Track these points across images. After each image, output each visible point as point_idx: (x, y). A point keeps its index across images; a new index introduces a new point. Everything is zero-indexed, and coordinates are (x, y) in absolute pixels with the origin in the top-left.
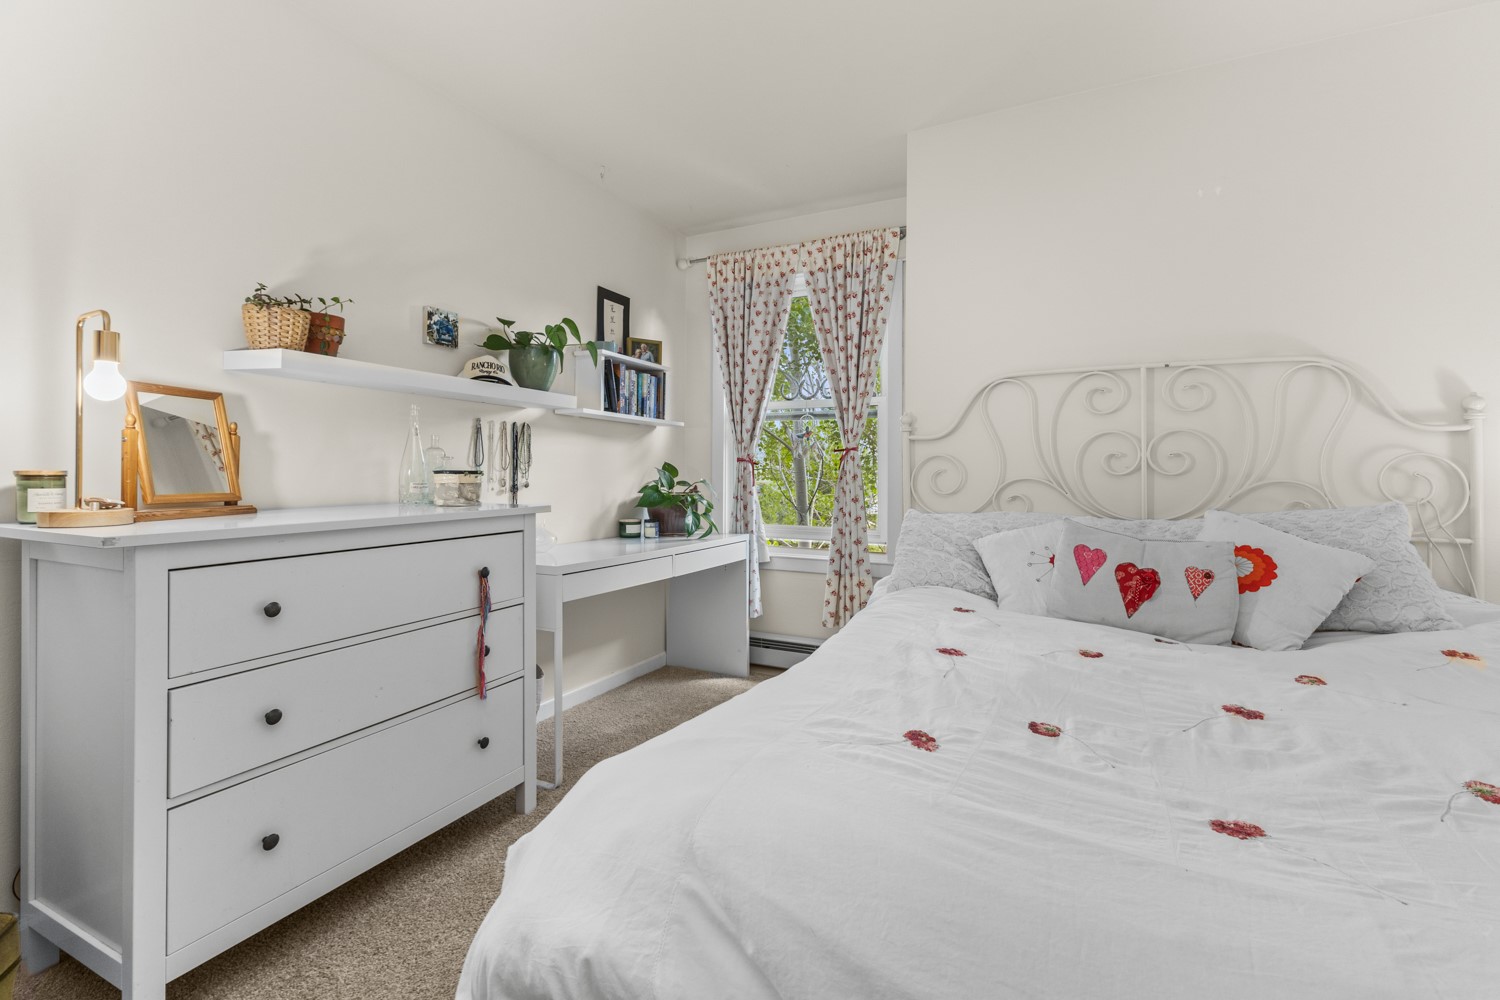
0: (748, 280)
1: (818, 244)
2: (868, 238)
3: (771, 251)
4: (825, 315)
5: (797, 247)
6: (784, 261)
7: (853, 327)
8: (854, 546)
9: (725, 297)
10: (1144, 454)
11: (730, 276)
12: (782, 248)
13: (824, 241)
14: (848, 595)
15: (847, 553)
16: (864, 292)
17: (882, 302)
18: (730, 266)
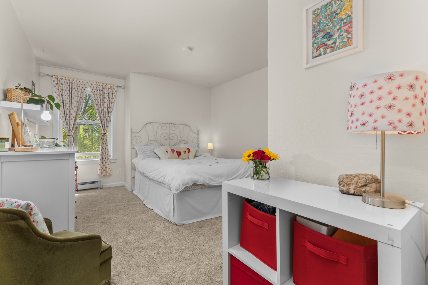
0: (71, 86)
1: (95, 83)
2: (109, 86)
3: (79, 80)
4: (96, 101)
5: (88, 82)
6: (83, 84)
7: (106, 105)
8: (107, 156)
9: (62, 89)
10: (169, 136)
11: (64, 83)
12: (83, 81)
13: (96, 83)
14: (105, 167)
15: (105, 157)
16: (108, 98)
17: (113, 101)
18: (63, 81)
